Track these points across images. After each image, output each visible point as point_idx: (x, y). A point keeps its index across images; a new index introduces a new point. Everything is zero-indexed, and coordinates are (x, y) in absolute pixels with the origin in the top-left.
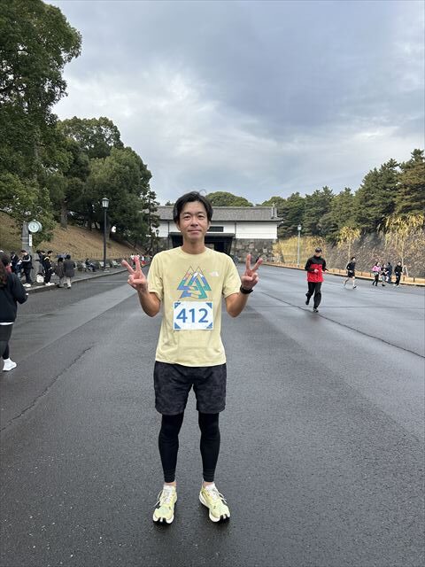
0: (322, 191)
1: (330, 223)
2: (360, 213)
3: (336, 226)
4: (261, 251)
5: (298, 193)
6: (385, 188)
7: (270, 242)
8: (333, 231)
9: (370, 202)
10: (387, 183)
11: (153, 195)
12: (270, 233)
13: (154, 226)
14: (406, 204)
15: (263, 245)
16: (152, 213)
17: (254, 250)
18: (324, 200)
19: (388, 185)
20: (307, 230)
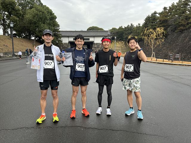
0: (130, 25)
5: (122, 26)
18: (131, 28)
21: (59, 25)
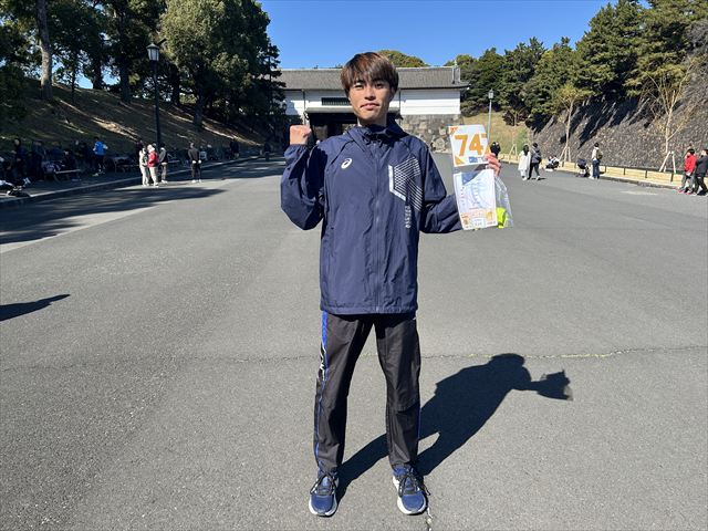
0: (528, 44)
1: (538, 92)
2: (583, 74)
3: (545, 95)
4: (436, 133)
5: (494, 49)
6: (621, 33)
7: (449, 120)
8: (542, 103)
9: (597, 57)
10: (626, 25)
11: (274, 52)
12: (452, 106)
13: (277, 98)
14: (655, 55)
15: (440, 124)
16: (273, 79)
17: (426, 130)
18: (530, 58)
19: (626, 29)
20: (505, 102)
21: (274, 48)
